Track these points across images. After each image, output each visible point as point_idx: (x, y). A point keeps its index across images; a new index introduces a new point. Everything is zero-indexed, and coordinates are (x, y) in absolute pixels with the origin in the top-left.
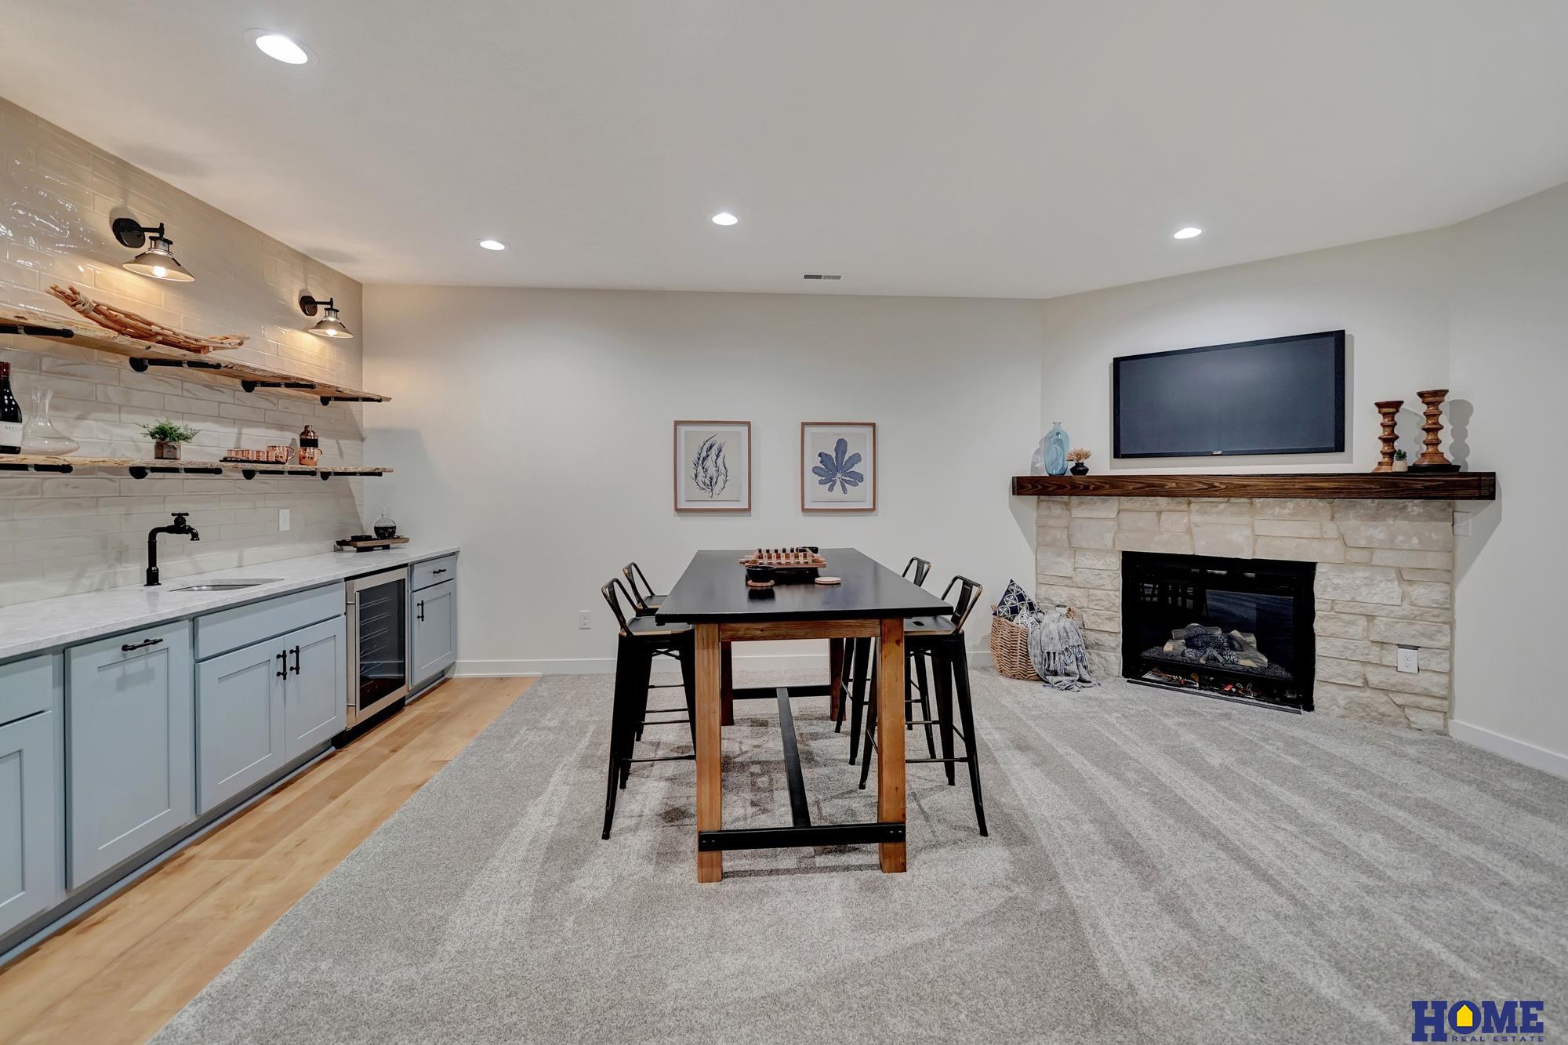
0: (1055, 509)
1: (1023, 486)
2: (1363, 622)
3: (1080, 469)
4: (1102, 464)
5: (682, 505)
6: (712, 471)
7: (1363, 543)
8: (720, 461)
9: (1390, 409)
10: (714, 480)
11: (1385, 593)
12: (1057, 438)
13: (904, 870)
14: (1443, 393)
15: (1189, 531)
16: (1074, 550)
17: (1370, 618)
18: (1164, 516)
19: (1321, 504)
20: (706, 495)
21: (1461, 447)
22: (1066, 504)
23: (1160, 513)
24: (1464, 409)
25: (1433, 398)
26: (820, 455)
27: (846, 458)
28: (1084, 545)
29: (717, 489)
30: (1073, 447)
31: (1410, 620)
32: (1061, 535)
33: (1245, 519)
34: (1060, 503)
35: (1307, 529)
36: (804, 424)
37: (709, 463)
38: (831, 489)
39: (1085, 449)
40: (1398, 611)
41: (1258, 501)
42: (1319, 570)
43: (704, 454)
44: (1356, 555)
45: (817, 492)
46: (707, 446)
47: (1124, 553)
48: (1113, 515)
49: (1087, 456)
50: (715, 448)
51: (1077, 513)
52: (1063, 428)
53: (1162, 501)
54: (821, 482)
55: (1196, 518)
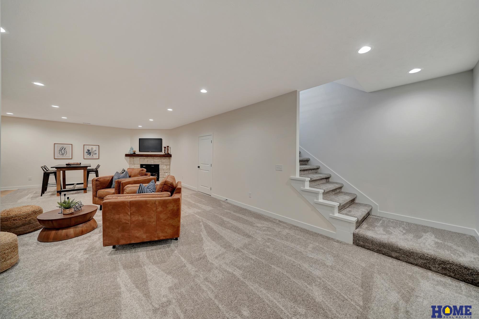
0: (132, 159)
1: (127, 155)
2: (163, 170)
3: (134, 153)
4: (138, 152)
5: (56, 158)
6: (63, 152)
7: (163, 162)
8: (65, 150)
9: (165, 147)
10: (64, 154)
11: (165, 167)
12: (132, 149)
13: (86, 193)
14: (169, 146)
15: (147, 161)
16: (134, 164)
17: (164, 170)
18: (145, 159)
19: (160, 158)
20: (62, 156)
21: (170, 152)
22: (133, 158)
23: (144, 159)
24: (170, 148)
25: (168, 147)
26: (88, 150)
27: (93, 150)
28: (135, 163)
29: (64, 155)
30: (134, 150)
31: (167, 170)
32: (132, 162)
33: (153, 160)
34: (132, 158)
35: (158, 160)
36: (84, 145)
37: (63, 151)
38: (90, 155)
39: (135, 150)
40: (166, 169)
41: (154, 157)
42: (160, 165)
43: (61, 149)
44: (163, 163)
45: (86, 156)
46: (62, 148)
47: (141, 164)
48: (139, 159)
49: (135, 151)
50: (64, 149)
51: (134, 159)
52: (133, 147)
53: (145, 157)
54: (88, 154)
55: (148, 160)
